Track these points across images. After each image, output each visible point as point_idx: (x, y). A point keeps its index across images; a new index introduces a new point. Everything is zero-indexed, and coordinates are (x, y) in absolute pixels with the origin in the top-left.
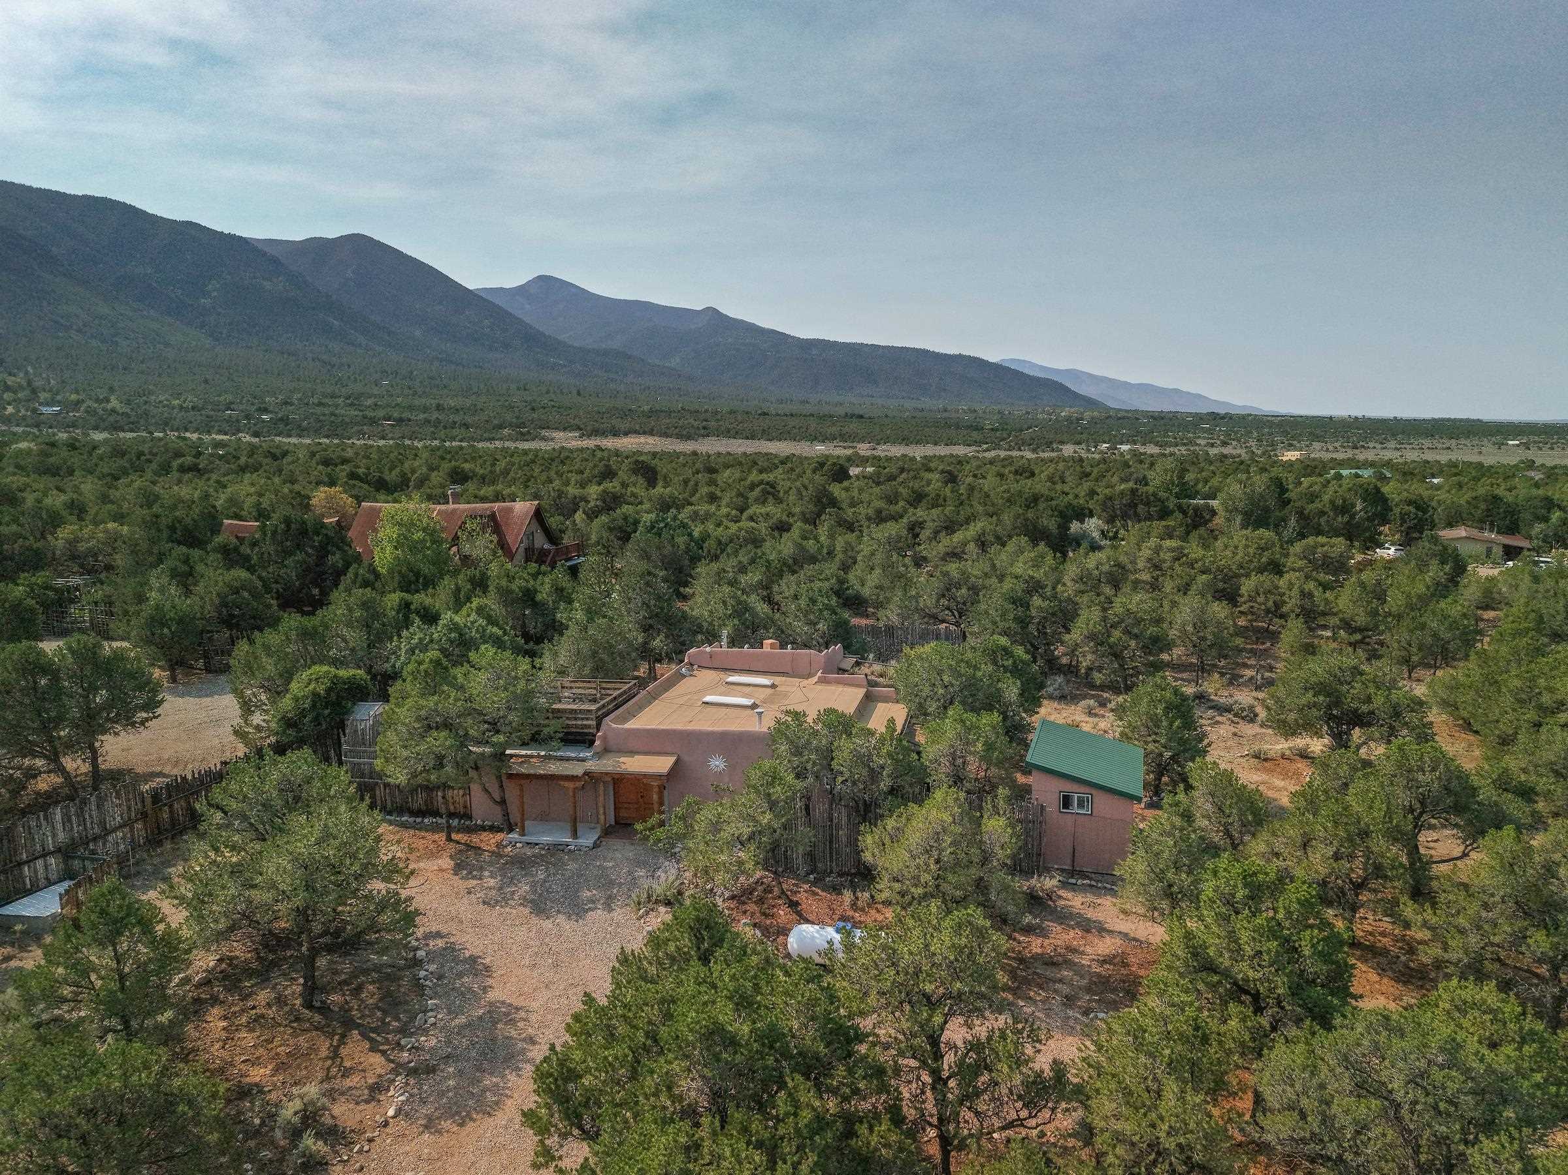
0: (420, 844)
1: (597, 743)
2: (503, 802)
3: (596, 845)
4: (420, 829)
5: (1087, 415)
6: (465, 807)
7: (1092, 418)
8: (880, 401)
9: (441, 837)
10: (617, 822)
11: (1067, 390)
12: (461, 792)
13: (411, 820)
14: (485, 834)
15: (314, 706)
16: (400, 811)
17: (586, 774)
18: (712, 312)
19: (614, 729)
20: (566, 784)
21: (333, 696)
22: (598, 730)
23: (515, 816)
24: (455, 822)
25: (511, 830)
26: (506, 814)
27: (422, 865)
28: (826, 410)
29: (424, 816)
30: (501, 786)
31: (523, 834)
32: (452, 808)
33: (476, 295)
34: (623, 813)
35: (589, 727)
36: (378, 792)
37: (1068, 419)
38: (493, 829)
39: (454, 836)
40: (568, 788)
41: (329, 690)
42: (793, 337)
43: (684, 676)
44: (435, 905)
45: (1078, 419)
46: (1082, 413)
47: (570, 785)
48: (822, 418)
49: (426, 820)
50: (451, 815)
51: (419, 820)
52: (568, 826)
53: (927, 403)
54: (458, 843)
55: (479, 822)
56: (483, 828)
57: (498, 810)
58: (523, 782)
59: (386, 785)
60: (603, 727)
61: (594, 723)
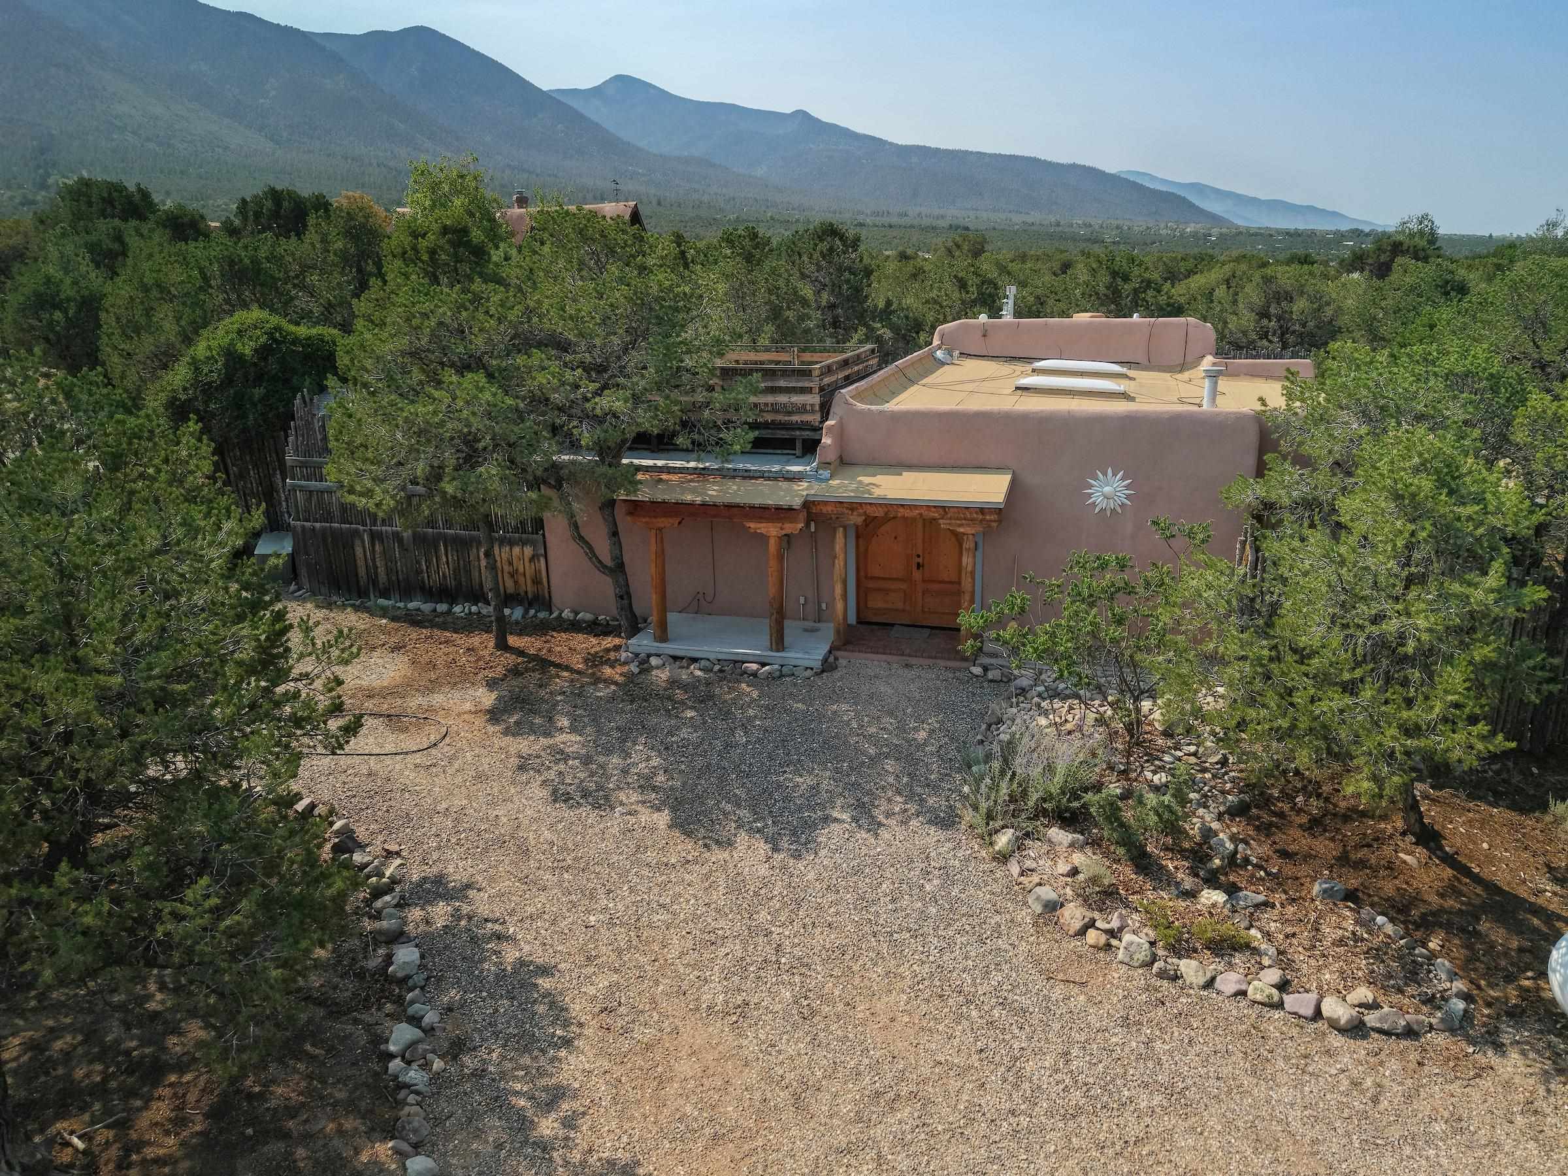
0: (441, 654)
1: (826, 440)
2: (618, 569)
3: (828, 666)
4: (443, 627)
5: (1215, 231)
6: (536, 581)
7: (1221, 234)
8: (985, 215)
9: (484, 642)
10: (860, 622)
11: (1192, 206)
12: (528, 551)
13: (427, 607)
14: (581, 637)
15: (228, 380)
16: (407, 590)
17: (807, 505)
18: (802, 116)
19: (862, 412)
20: (762, 528)
21: (273, 366)
22: (825, 416)
23: (645, 600)
24: (516, 613)
25: (634, 627)
26: (625, 596)
27: (438, 699)
28: (926, 222)
29: (453, 601)
30: (615, 534)
31: (663, 636)
32: (509, 584)
33: (551, 97)
34: (877, 602)
35: (803, 409)
36: (359, 551)
37: (1194, 235)
38: (596, 628)
39: (513, 640)
40: (763, 538)
41: (263, 352)
42: (891, 144)
43: (942, 364)
44: (459, 802)
45: (1205, 236)
46: (1209, 229)
47: (772, 530)
48: (925, 229)
49: (457, 609)
50: (510, 599)
51: (442, 607)
52: (764, 628)
53: (1035, 217)
54: (520, 653)
55: (566, 614)
56: (574, 626)
57: (606, 586)
58: (662, 522)
59: (375, 536)
60: (837, 409)
61: (814, 399)
